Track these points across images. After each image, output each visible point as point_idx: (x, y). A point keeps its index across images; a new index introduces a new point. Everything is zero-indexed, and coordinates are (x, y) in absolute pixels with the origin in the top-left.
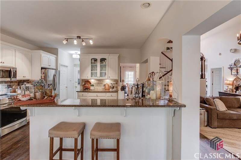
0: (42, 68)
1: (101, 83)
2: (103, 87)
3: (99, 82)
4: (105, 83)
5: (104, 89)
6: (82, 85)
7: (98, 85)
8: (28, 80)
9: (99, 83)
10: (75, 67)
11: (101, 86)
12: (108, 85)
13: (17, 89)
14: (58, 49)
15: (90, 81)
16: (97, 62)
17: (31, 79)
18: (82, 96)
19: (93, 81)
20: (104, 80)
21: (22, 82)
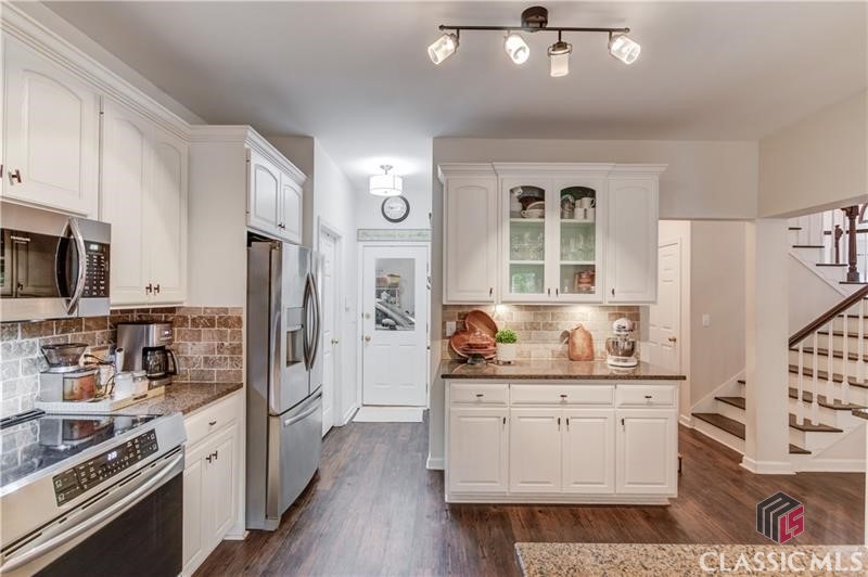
0: (252, 238)
1: (548, 327)
2: (560, 347)
3: (535, 315)
4: (569, 326)
5: (561, 355)
6: (444, 336)
7: (530, 339)
8: (172, 310)
9: (534, 327)
10: (361, 244)
11: (545, 341)
12: (586, 332)
13: (104, 370)
14: (312, 138)
15: (489, 311)
16: (542, 207)
17: (185, 305)
18: (478, 403)
19: (502, 314)
20: (565, 310)
21: (133, 323)
